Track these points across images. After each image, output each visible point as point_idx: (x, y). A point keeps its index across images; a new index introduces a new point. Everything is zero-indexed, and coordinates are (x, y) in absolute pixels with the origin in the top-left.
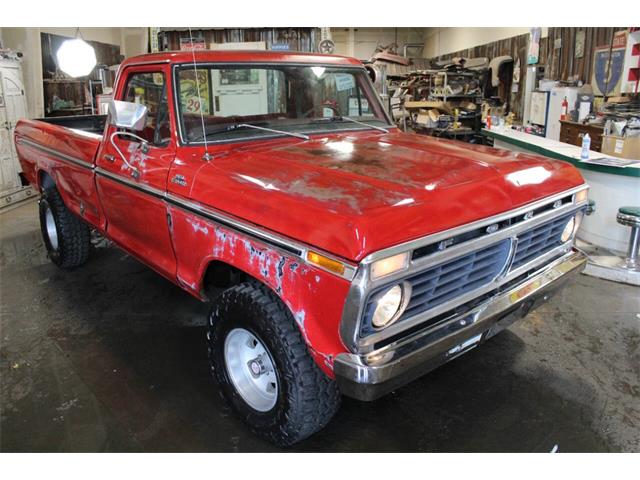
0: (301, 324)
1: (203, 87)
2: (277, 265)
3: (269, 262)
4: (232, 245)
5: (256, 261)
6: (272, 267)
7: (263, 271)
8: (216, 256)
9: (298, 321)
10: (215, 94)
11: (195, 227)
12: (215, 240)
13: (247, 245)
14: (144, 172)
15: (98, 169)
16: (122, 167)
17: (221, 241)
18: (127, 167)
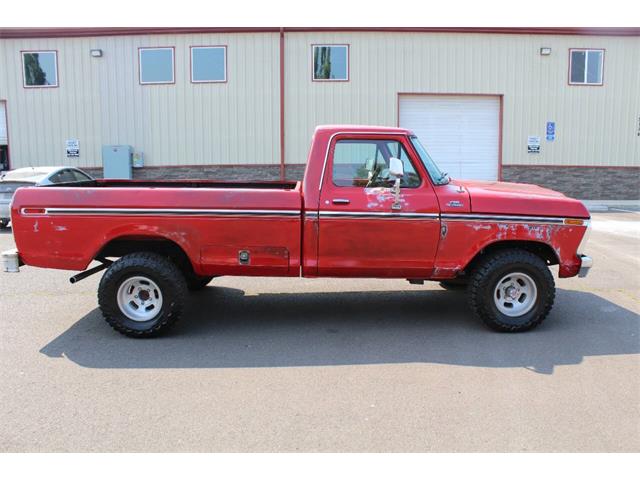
2: (547, 231)
3: (542, 231)
4: (514, 230)
5: (533, 232)
7: (539, 236)
8: (500, 239)
9: (557, 253)
11: (477, 228)
12: (498, 231)
13: (526, 226)
14: (406, 204)
15: (321, 213)
16: (369, 206)
17: (503, 230)
18: (376, 205)
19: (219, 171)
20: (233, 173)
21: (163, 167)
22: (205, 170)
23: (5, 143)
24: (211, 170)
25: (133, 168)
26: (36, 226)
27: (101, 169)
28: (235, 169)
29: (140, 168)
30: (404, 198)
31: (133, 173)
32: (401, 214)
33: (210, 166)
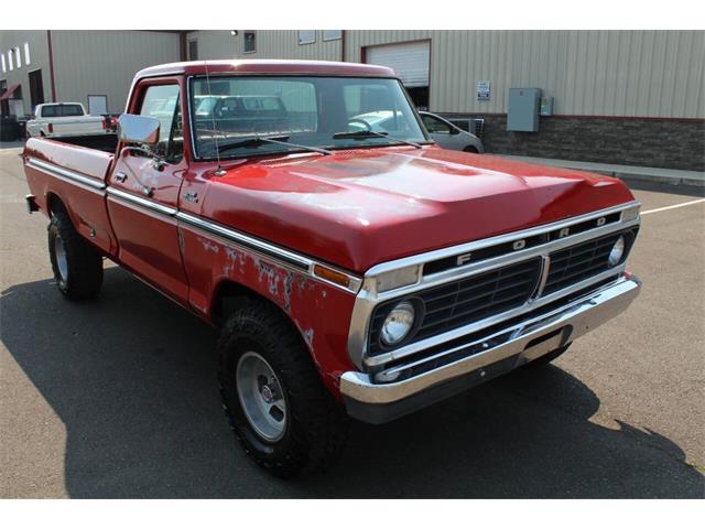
0: (309, 343)
2: (285, 282)
3: (277, 279)
4: (242, 263)
5: (265, 277)
6: (280, 284)
7: (272, 289)
8: (227, 275)
9: (306, 340)
11: (206, 246)
12: (225, 260)
13: (257, 263)
15: (109, 188)
16: (134, 185)
17: (231, 260)
18: (138, 185)
19: (644, 126)
20: (662, 129)
21: (574, 117)
22: (625, 124)
23: (427, 84)
24: (633, 124)
25: (541, 117)
27: (505, 116)
28: (665, 125)
29: (547, 117)
31: (540, 122)
33: (632, 119)
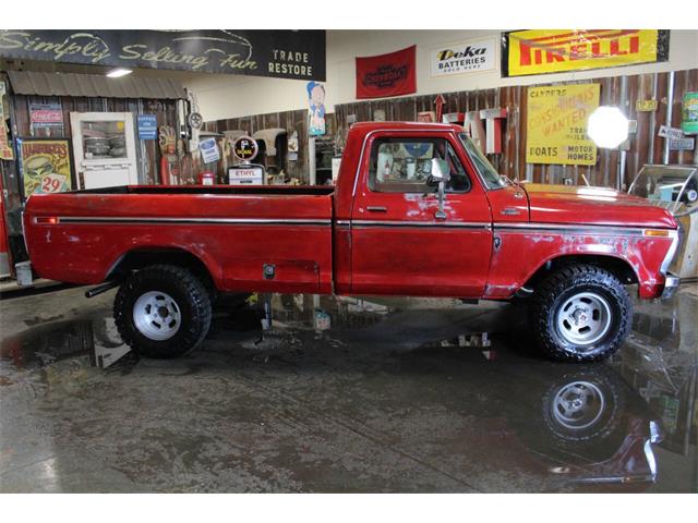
1: (62, 162)
2: (623, 244)
6: (619, 245)
7: (612, 249)
8: (564, 252)
9: (635, 270)
10: (78, 170)
11: (536, 240)
12: (562, 243)
13: (597, 238)
14: (452, 212)
15: (353, 222)
16: (409, 214)
17: (568, 243)
18: (418, 213)
26: (48, 236)
30: (451, 205)
32: (447, 223)
